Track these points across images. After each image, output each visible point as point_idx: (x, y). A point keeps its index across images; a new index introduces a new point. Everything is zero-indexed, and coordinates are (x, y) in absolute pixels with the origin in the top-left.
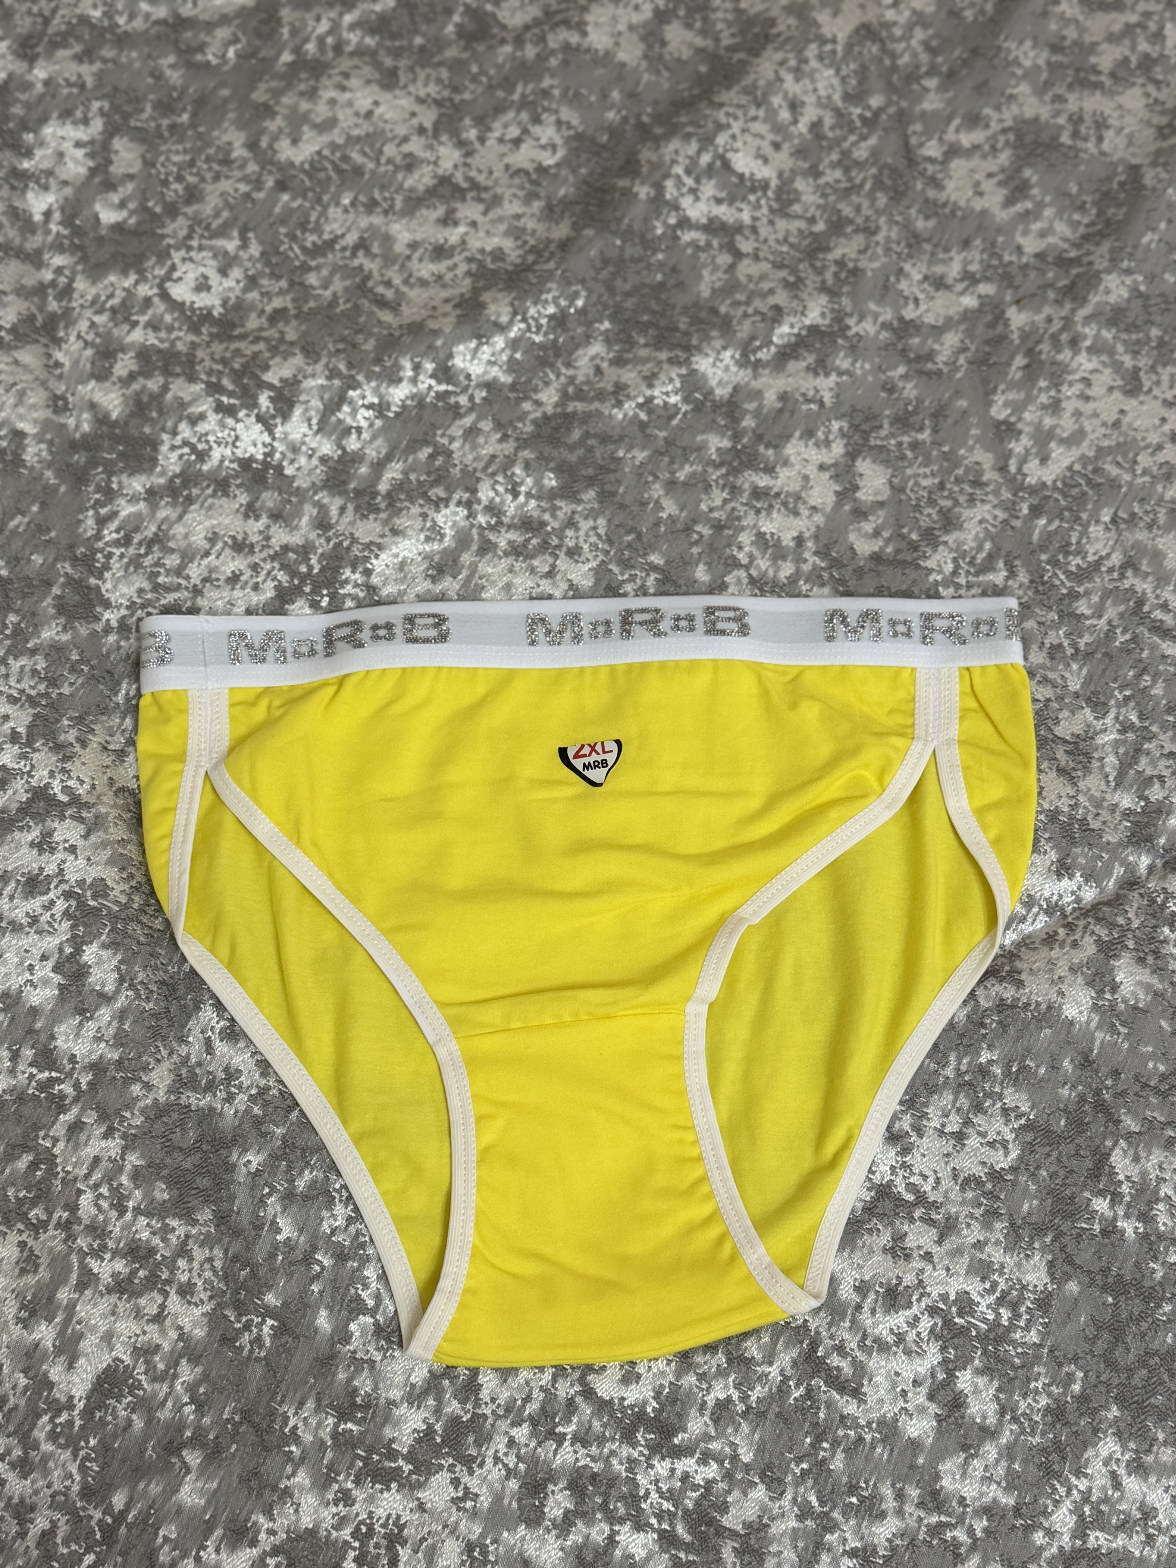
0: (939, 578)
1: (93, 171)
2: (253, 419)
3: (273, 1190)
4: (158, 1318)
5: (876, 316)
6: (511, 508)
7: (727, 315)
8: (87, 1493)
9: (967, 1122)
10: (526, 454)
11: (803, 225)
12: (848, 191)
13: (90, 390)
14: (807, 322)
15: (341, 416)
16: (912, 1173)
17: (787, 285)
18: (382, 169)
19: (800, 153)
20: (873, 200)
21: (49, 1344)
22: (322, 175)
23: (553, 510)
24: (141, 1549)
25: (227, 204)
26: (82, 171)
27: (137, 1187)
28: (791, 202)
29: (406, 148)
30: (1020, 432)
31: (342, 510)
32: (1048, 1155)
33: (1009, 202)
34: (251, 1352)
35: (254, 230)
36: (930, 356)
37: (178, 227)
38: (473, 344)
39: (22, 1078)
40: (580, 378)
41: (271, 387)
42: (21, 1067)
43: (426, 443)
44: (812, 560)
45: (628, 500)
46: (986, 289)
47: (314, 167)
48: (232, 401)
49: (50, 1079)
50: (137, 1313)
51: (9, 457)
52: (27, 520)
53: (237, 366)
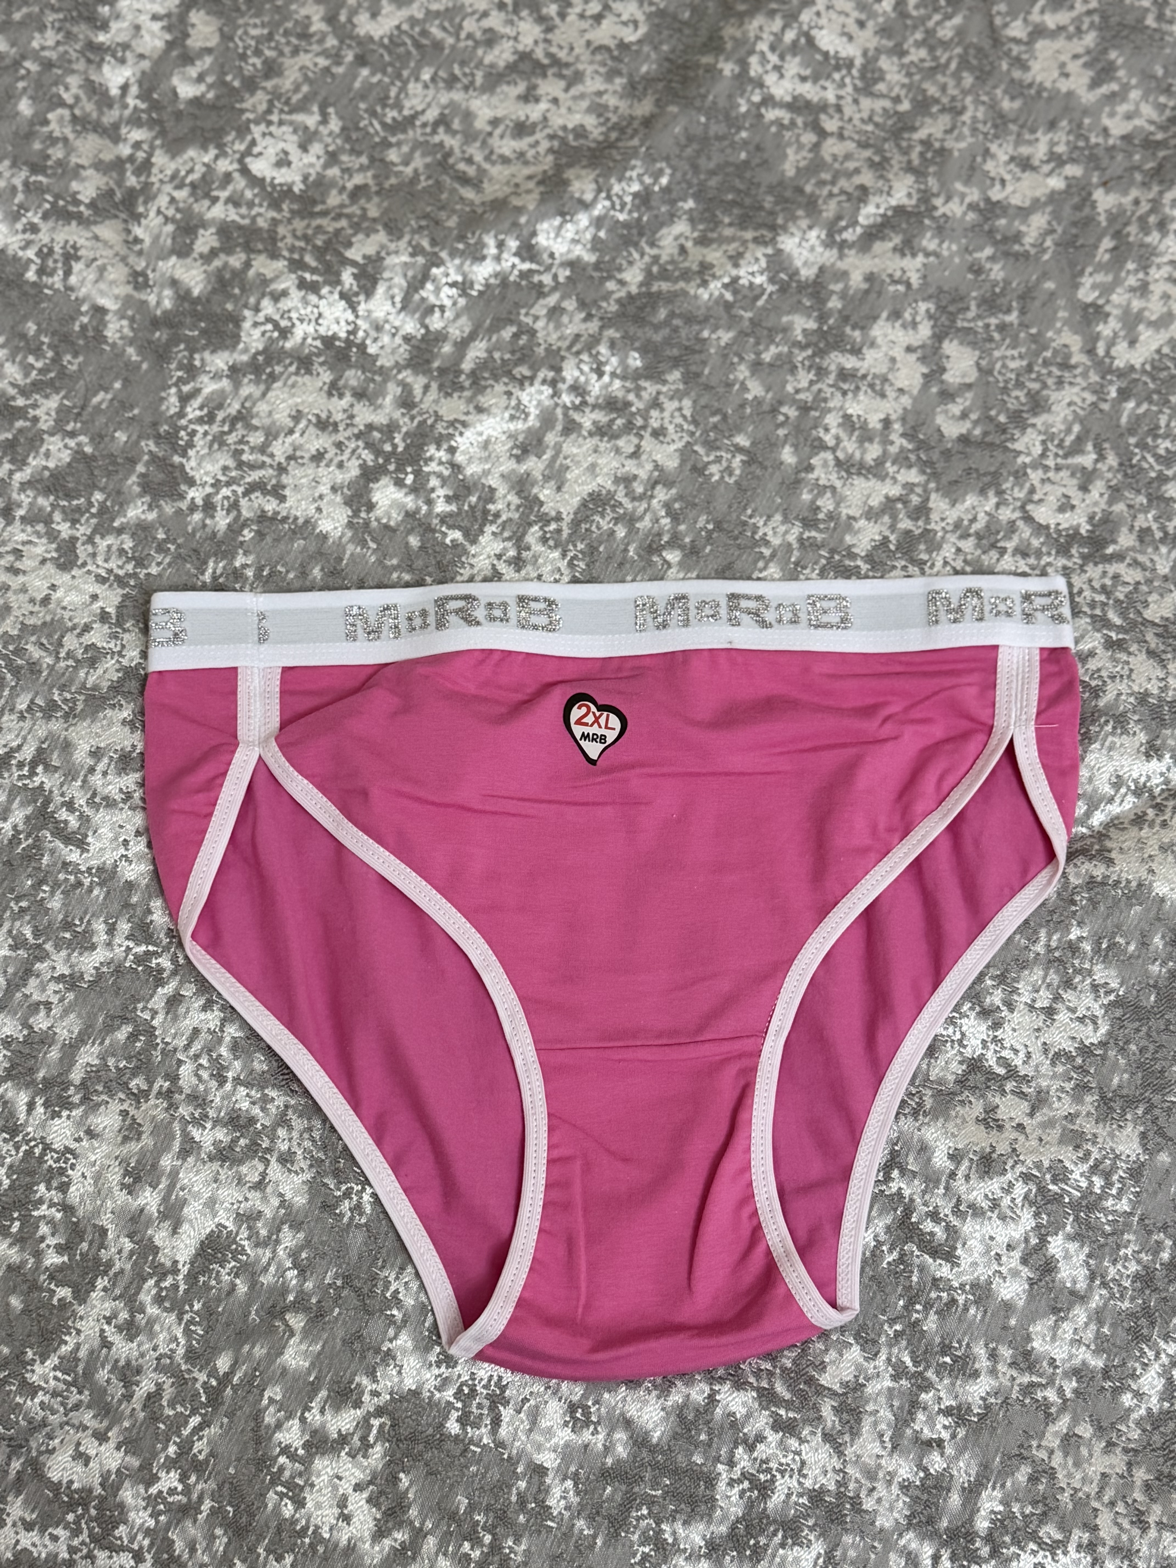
0: (1028, 460)
1: (170, 45)
2: (336, 296)
4: (260, 1186)
5: (963, 196)
6: (596, 388)
7: (812, 194)
8: (191, 1355)
9: (1057, 998)
10: (611, 333)
11: (887, 104)
12: (934, 70)
13: (172, 266)
14: (893, 202)
15: (423, 293)
16: (1003, 1047)
17: (872, 164)
18: (462, 44)
19: (884, 31)
20: (959, 79)
21: (154, 1209)
22: (402, 49)
23: (638, 390)
24: (247, 1409)
25: (306, 78)
26: (159, 44)
27: (236, 1058)
28: (876, 81)
29: (486, 23)
30: (1108, 315)
31: (426, 388)
32: (1138, 1030)
33: (1095, 84)
34: (352, 1218)
35: (333, 105)
36: (1017, 237)
37: (258, 101)
38: (557, 221)
39: (119, 951)
40: (664, 258)
41: (354, 263)
42: (117, 941)
43: (511, 322)
44: (899, 442)
45: (714, 382)
46: (1073, 170)
47: (394, 42)
48: (315, 278)
49: (147, 953)
50: (240, 1180)
51: (91, 333)
52: (109, 396)
53: (319, 243)
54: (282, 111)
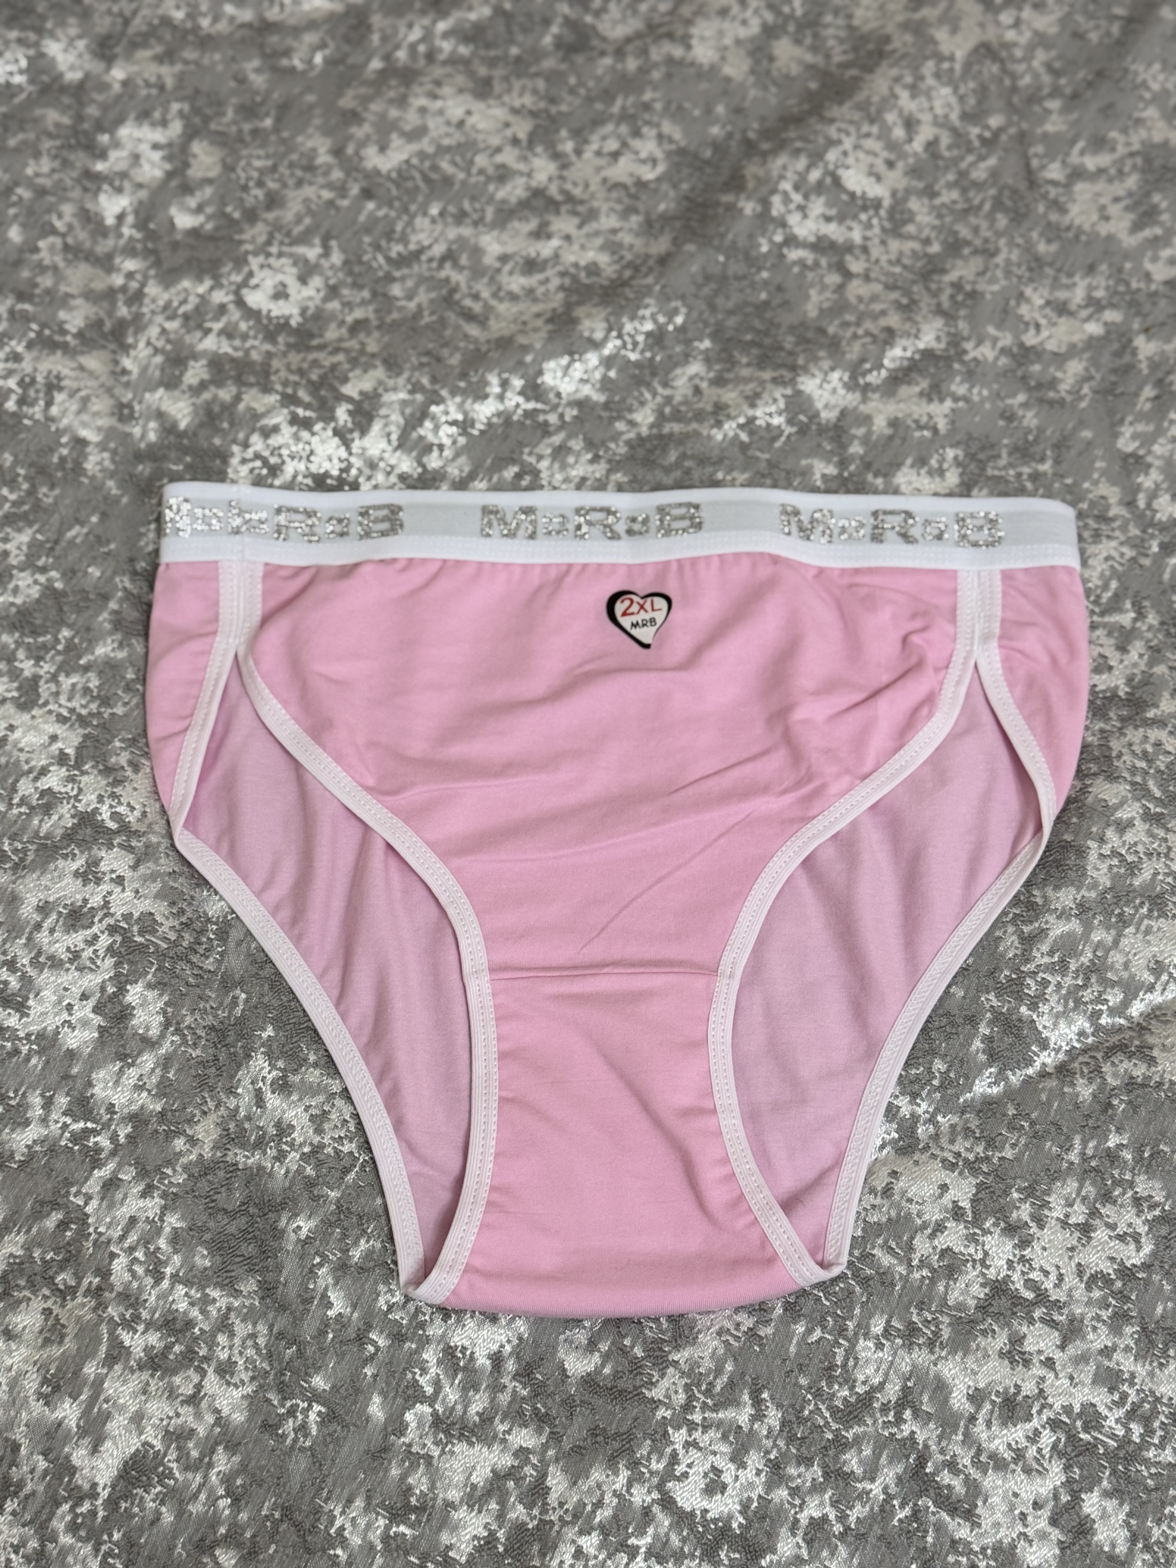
1: (170, 175)
2: (330, 433)
3: (325, 1259)
4: (194, 1400)
5: (995, 340)
7: (835, 336)
10: (619, 477)
11: (916, 245)
12: (966, 212)
13: (158, 398)
14: (921, 345)
15: (421, 432)
17: (899, 307)
18: (473, 180)
19: (914, 172)
20: (993, 221)
21: (73, 1424)
22: (410, 184)
25: (309, 212)
26: (158, 173)
27: (176, 1252)
28: (905, 222)
29: (499, 159)
30: (1149, 466)
33: (1136, 227)
34: (295, 1440)
35: (336, 238)
36: (1053, 383)
37: (258, 232)
38: (565, 360)
39: (55, 1128)
40: (678, 399)
41: (349, 399)
42: (54, 1116)
43: (513, 461)
46: (1112, 316)
47: (402, 175)
48: (308, 413)
49: (85, 1130)
50: (171, 1392)
51: (69, 465)
52: (85, 530)
53: (314, 377)
54: (282, 243)
